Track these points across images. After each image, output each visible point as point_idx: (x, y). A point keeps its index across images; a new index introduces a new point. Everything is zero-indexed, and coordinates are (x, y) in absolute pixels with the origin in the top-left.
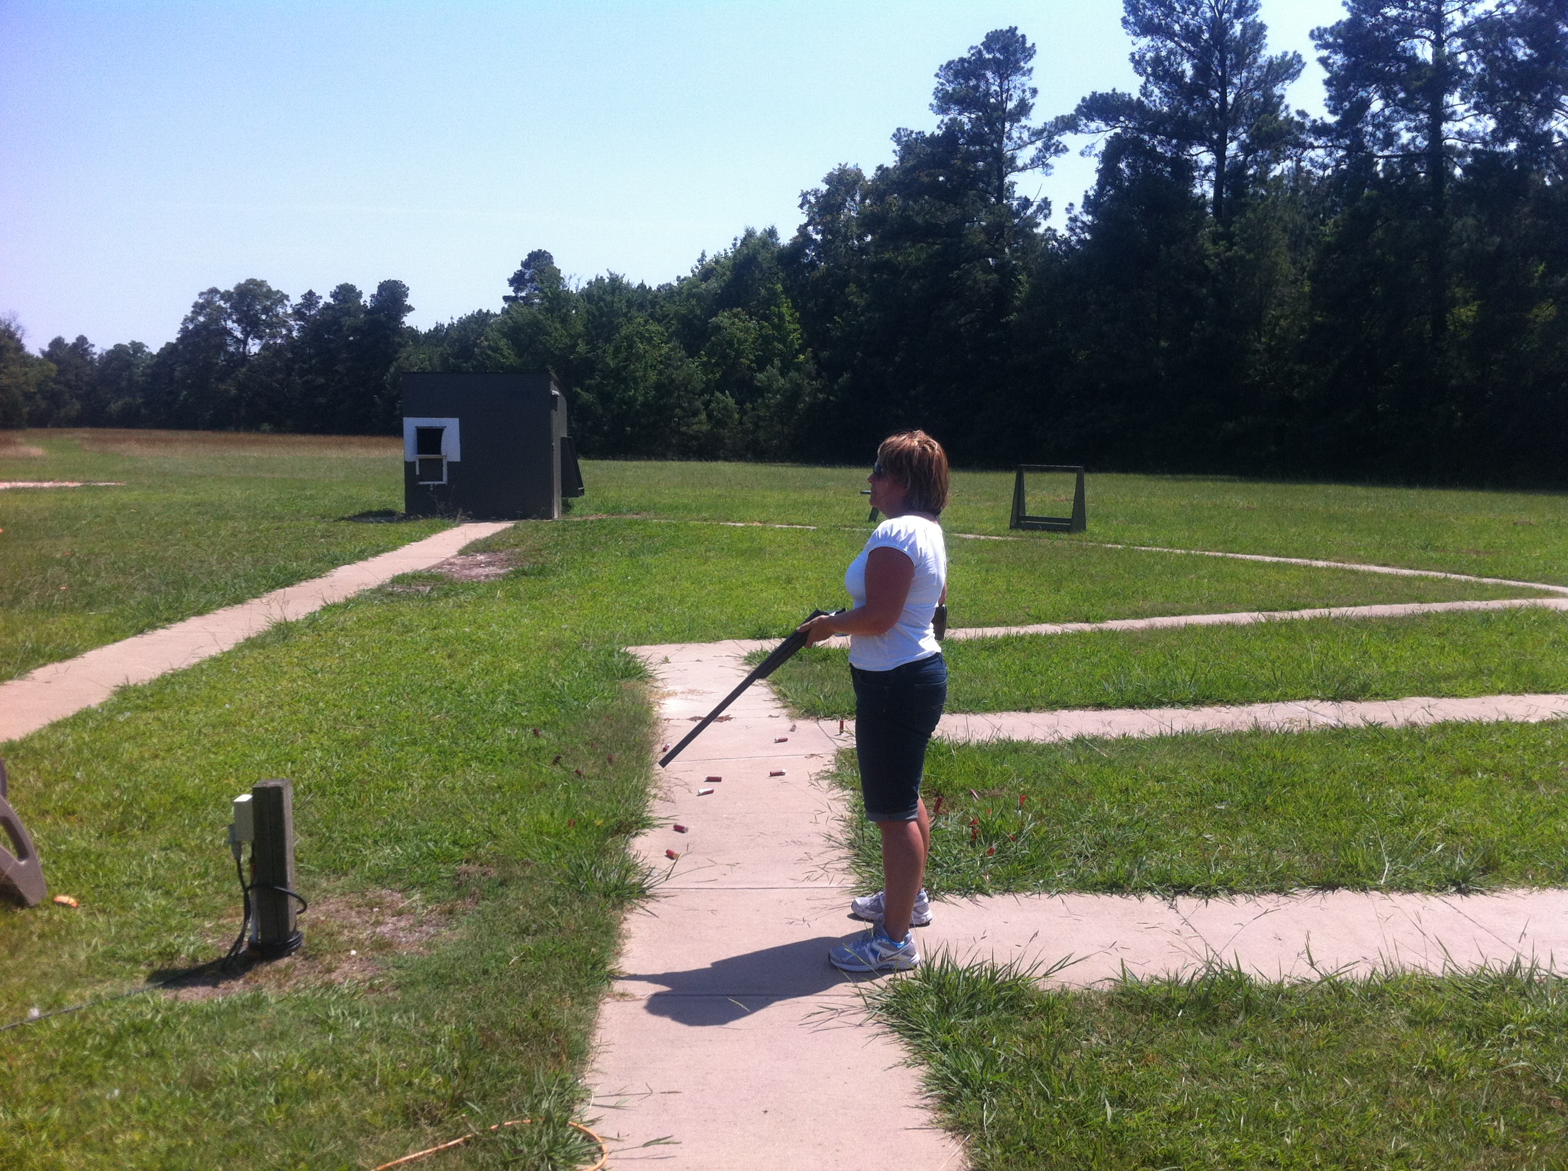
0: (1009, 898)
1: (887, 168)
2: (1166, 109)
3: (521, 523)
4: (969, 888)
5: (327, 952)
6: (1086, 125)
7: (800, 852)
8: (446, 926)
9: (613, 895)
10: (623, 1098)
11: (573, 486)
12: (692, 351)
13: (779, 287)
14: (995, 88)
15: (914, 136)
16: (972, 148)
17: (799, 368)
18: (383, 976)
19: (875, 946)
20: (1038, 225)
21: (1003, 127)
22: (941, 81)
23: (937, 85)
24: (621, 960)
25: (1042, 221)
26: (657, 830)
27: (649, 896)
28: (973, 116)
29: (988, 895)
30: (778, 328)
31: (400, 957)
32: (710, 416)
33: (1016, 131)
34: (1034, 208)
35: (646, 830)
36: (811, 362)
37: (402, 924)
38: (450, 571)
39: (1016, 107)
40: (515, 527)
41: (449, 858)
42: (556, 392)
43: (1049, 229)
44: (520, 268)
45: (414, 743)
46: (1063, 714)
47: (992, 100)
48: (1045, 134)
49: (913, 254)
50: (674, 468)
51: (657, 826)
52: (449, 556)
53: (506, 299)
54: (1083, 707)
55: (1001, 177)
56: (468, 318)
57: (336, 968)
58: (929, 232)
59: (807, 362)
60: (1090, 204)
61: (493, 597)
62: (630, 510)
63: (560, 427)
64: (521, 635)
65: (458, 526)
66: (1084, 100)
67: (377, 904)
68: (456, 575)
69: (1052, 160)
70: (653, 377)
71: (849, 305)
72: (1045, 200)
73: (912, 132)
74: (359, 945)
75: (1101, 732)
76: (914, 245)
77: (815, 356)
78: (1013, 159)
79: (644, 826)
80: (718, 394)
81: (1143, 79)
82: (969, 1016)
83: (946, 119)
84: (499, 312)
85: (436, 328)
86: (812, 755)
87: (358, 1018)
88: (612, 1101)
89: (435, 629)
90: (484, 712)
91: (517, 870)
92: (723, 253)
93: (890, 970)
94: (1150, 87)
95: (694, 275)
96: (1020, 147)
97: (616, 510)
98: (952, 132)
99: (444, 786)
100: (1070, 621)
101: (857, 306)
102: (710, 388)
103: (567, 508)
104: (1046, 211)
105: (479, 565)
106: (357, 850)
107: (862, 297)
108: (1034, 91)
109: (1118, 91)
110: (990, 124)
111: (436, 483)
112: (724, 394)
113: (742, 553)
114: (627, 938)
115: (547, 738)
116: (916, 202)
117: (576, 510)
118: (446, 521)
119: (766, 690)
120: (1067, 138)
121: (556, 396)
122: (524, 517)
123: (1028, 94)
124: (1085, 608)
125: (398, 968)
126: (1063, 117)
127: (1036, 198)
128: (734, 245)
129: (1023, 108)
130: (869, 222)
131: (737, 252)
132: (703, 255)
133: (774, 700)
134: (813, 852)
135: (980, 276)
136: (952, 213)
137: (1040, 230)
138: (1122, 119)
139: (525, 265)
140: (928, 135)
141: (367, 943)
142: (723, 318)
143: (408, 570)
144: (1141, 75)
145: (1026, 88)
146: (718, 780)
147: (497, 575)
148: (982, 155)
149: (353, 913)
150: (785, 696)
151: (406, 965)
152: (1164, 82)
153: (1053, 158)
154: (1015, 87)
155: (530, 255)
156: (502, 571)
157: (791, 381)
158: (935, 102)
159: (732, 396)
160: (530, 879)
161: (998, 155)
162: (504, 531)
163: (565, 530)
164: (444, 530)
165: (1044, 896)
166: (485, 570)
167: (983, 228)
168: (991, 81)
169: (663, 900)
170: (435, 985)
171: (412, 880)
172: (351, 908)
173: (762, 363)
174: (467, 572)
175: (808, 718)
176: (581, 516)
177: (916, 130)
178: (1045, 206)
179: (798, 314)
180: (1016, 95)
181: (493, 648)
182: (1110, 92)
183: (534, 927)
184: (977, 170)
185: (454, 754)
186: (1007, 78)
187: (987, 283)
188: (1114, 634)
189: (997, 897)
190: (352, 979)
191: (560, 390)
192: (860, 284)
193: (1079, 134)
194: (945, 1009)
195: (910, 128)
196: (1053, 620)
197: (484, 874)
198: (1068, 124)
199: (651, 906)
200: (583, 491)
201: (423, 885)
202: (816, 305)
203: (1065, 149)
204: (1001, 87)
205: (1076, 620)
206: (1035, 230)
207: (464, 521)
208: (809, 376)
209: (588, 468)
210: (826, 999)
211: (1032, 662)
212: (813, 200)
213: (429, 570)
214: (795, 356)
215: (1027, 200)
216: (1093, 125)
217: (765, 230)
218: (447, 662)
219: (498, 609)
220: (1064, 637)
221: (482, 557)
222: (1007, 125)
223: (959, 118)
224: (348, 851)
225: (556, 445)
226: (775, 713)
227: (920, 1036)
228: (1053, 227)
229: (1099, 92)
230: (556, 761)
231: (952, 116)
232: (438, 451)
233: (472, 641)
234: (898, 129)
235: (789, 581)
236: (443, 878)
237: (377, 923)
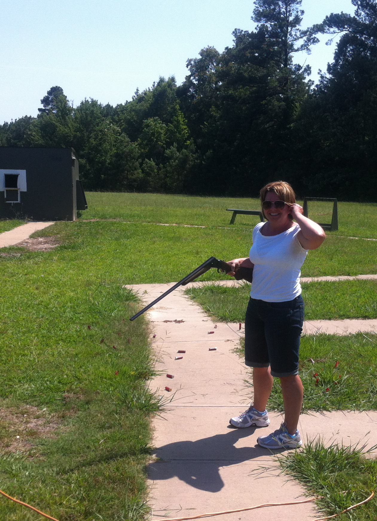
0: (340, 413)
1: (230, 49)
2: (367, 22)
3: (58, 222)
4: (320, 408)
5: (5, 436)
6: (328, 29)
7: (231, 389)
8: (62, 424)
9: (144, 409)
10: (167, 512)
11: (82, 204)
12: (133, 139)
13: (178, 107)
14: (283, 10)
15: (243, 33)
16: (272, 40)
17: (186, 147)
18: (35, 449)
19: (281, 437)
20: (305, 78)
21: (287, 29)
22: (257, 6)
23: (255, 8)
24: (153, 442)
25: (307, 76)
26: (158, 377)
27: (161, 410)
28: (272, 24)
29: (329, 411)
30: (177, 127)
31: (42, 439)
32: (143, 171)
33: (293, 32)
34: (303, 70)
35: (153, 377)
36: (193, 145)
37: (40, 423)
38: (27, 246)
39: (294, 20)
40: (56, 224)
41: (58, 390)
42: (74, 158)
43: (310, 81)
44: (47, 95)
45: (29, 331)
46: (347, 321)
47: (282, 16)
48: (308, 33)
49: (243, 92)
50: (126, 196)
51: (158, 375)
52: (25, 238)
53: (40, 110)
54: (357, 318)
55: (287, 54)
56: (20, 120)
57: (11, 444)
58: (251, 81)
59: (191, 144)
60: (330, 69)
61: (52, 259)
62: (111, 217)
63: (76, 176)
64: (70, 278)
65: (26, 223)
66: (327, 17)
67: (26, 412)
68: (31, 248)
69: (311, 46)
70: (114, 150)
71: (212, 116)
72: (308, 66)
73: (242, 31)
74: (20, 433)
75: (369, 330)
76: (244, 87)
77: (195, 142)
78: (292, 45)
79: (152, 375)
80: (146, 160)
81: (356, 7)
82: (332, 471)
83: (260, 25)
84: (36, 117)
85: (4, 124)
86: (228, 340)
87: (27, 471)
88: (163, 513)
89: (26, 275)
90: (61, 317)
91: (93, 395)
92: (148, 90)
93: (289, 448)
94: (360, 11)
95: (133, 100)
96: (295, 40)
97: (103, 217)
98: (262, 31)
99: (49, 354)
100: (340, 275)
101: (215, 117)
102: (143, 156)
103: (79, 215)
104: (309, 72)
105: (40, 243)
106: (11, 385)
107: (218, 112)
108: (303, 12)
109: (344, 12)
110: (281, 27)
111: (15, 202)
112: (150, 160)
113: (170, 239)
114: (154, 431)
115: (95, 330)
116: (244, 66)
117: (83, 216)
118: (20, 221)
119: (198, 307)
120: (319, 35)
121: (74, 160)
122: (59, 220)
123: (299, 13)
124: (347, 268)
125: (42, 445)
126: (317, 25)
127: (304, 65)
128: (154, 85)
129: (297, 20)
130: (221, 75)
131: (155, 90)
132: (137, 90)
133: (203, 312)
134: (239, 388)
135: (276, 103)
136: (262, 72)
137: (306, 81)
138: (346, 26)
139: (49, 93)
140: (250, 32)
141: (24, 432)
142: (150, 121)
143: (7, 245)
144: (355, 5)
145: (299, 10)
146: (184, 352)
147: (51, 248)
148: (277, 44)
149: (14, 418)
150: (209, 310)
151: (46, 444)
152: (366, 9)
153: (312, 45)
154: (293, 10)
155: (52, 89)
156: (53, 247)
157: (183, 154)
158: (254, 16)
159: (154, 161)
160: (101, 401)
161: (285, 43)
162: (50, 226)
163: (80, 226)
164: (20, 225)
165: (357, 412)
166: (44, 246)
167: (278, 79)
168: (281, 6)
169: (169, 412)
170: (62, 454)
171: (42, 401)
172: (13, 414)
173: (169, 144)
174: (35, 247)
175: (222, 321)
176: (86, 219)
177: (244, 30)
178: (308, 69)
179: (186, 121)
180: (294, 14)
181: (58, 285)
182: (340, 14)
183: (107, 425)
184: (274, 51)
185: (49, 338)
186: (289, 5)
187: (279, 107)
188: (365, 282)
189: (334, 412)
190: (20, 450)
191: (76, 157)
192: (217, 106)
193: (325, 34)
194: (321, 468)
195: (241, 29)
196: (333, 274)
197: (78, 398)
198: (319, 28)
199: (162, 414)
200: (87, 207)
201: (47, 403)
202: (195, 116)
203: (318, 41)
204: (286, 9)
205: (344, 274)
206: (303, 81)
207: (29, 221)
208: (192, 151)
209: (89, 195)
210: (259, 462)
211: (328, 295)
212: (192, 62)
213: (16, 245)
214: (185, 141)
215: (299, 66)
216: (332, 30)
217: (169, 78)
218: (36, 292)
219: (55, 266)
220: (340, 282)
221: (41, 239)
222: (289, 29)
223: (266, 24)
224: (6, 386)
225: (74, 184)
226: (205, 319)
227: (309, 482)
228: (312, 80)
229: (335, 13)
230: (102, 341)
231: (262, 23)
232: (16, 186)
233: (46, 281)
234: (236, 29)
235: (197, 253)
236: (57, 400)
237: (27, 422)
